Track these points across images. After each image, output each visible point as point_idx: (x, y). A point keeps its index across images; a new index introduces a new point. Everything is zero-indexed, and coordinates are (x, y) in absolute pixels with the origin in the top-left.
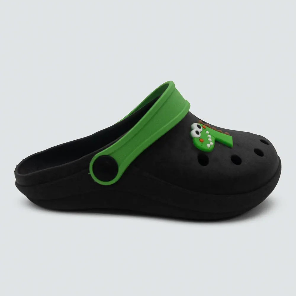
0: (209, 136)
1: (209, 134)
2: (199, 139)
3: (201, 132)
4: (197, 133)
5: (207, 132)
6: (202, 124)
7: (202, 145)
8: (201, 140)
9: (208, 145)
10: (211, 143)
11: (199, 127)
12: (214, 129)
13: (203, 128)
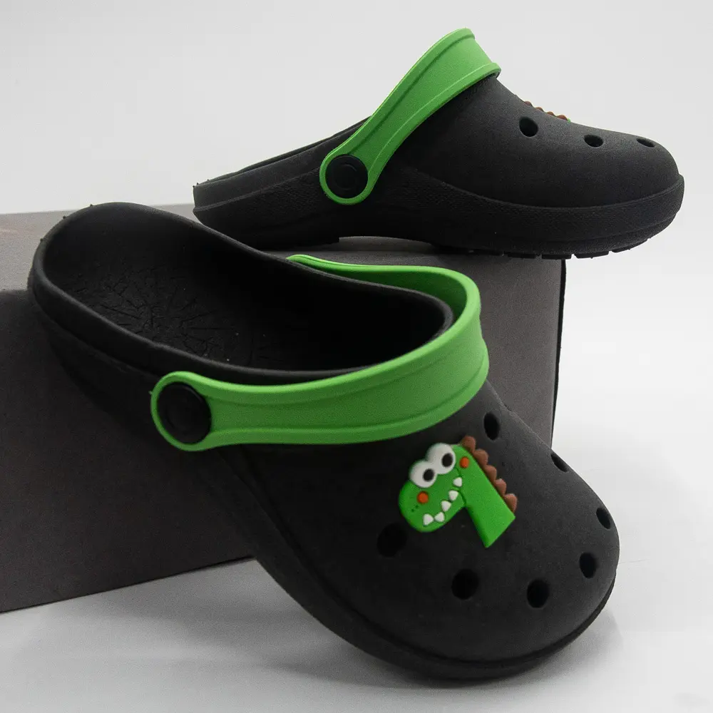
0: (454, 495)
1: (459, 490)
2: (419, 491)
3: (439, 475)
4: (428, 475)
5: (458, 482)
6: (468, 449)
7: (413, 510)
8: (423, 495)
9: (428, 519)
10: (441, 518)
11: (447, 460)
12: (488, 475)
13: (458, 467)
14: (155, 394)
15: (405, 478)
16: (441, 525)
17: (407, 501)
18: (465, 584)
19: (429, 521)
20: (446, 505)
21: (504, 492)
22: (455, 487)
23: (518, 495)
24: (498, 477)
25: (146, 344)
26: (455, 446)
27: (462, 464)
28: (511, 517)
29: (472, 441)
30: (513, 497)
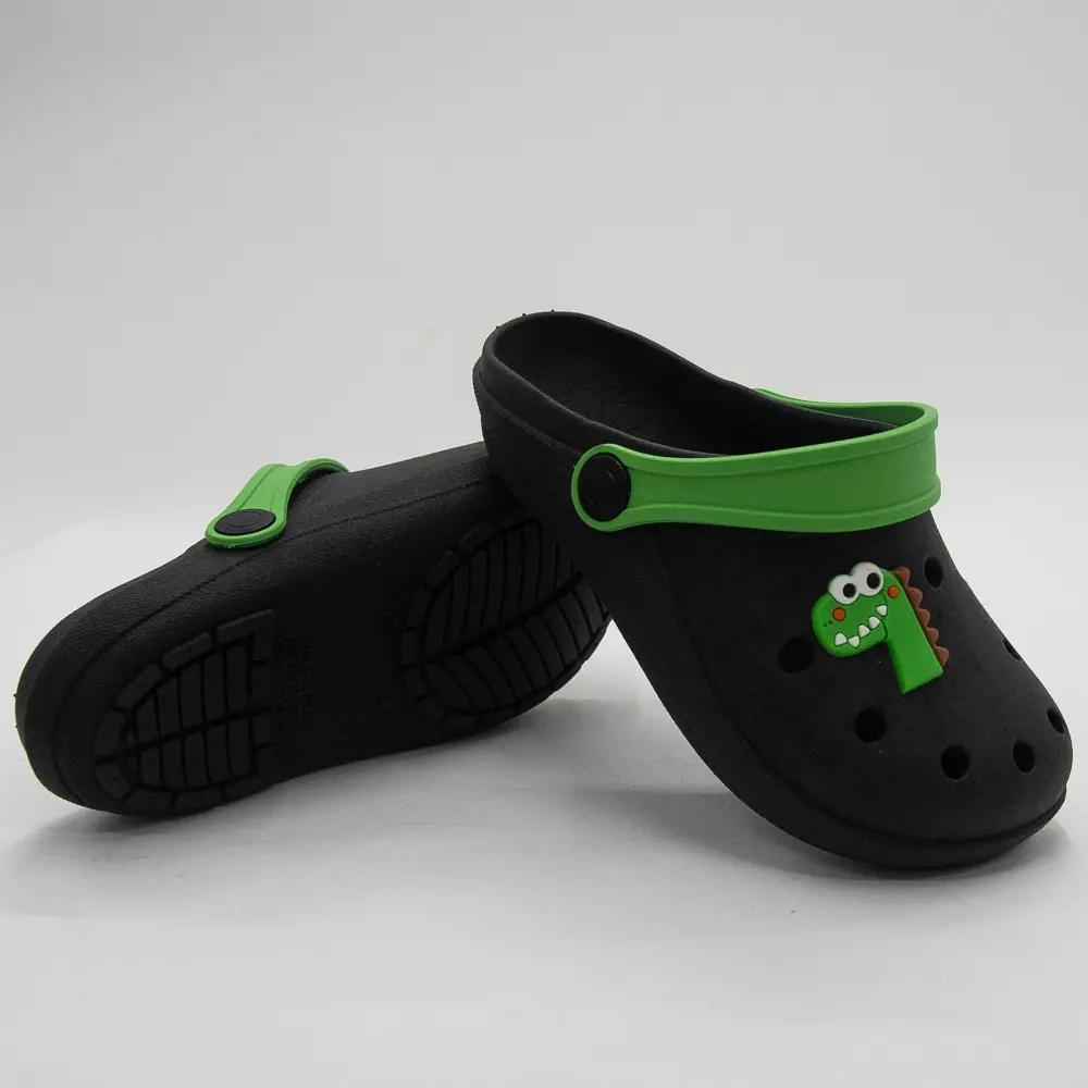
0: (875, 622)
1: (882, 618)
2: (836, 606)
4: (849, 590)
5: (882, 609)
6: (901, 580)
7: (825, 625)
8: (839, 613)
9: (840, 639)
10: (855, 641)
11: (873, 581)
12: (919, 617)
13: (885, 593)
15: (823, 590)
16: (854, 651)
17: (821, 613)
18: (871, 725)
19: (843, 641)
20: (864, 630)
21: (926, 623)
22: (877, 615)
23: (951, 651)
24: (931, 625)
25: (580, 420)
26: (885, 571)
27: (890, 593)
28: (938, 670)
29: (906, 573)
30: (945, 651)
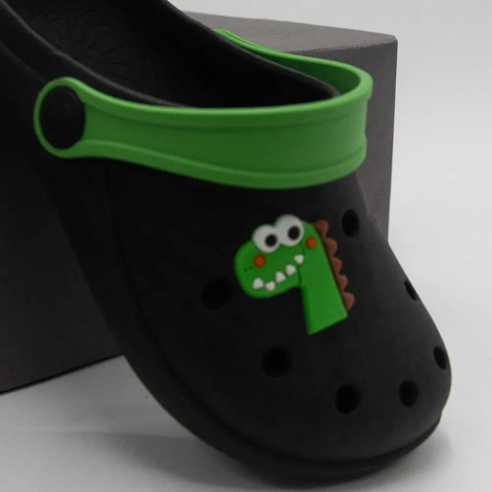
0: (291, 270)
1: (298, 266)
2: (256, 253)
3: (282, 246)
4: (271, 240)
5: (299, 259)
6: (319, 232)
7: (246, 270)
8: (260, 259)
9: (258, 283)
10: (271, 286)
11: (293, 233)
12: (332, 265)
13: (304, 244)
14: (42, 95)
15: (248, 236)
16: (269, 295)
17: (242, 259)
19: (260, 286)
20: (280, 277)
21: (343, 289)
22: (294, 263)
23: (357, 297)
24: (341, 273)
26: (306, 224)
27: (308, 244)
28: (343, 314)
29: (325, 226)
30: (351, 297)
